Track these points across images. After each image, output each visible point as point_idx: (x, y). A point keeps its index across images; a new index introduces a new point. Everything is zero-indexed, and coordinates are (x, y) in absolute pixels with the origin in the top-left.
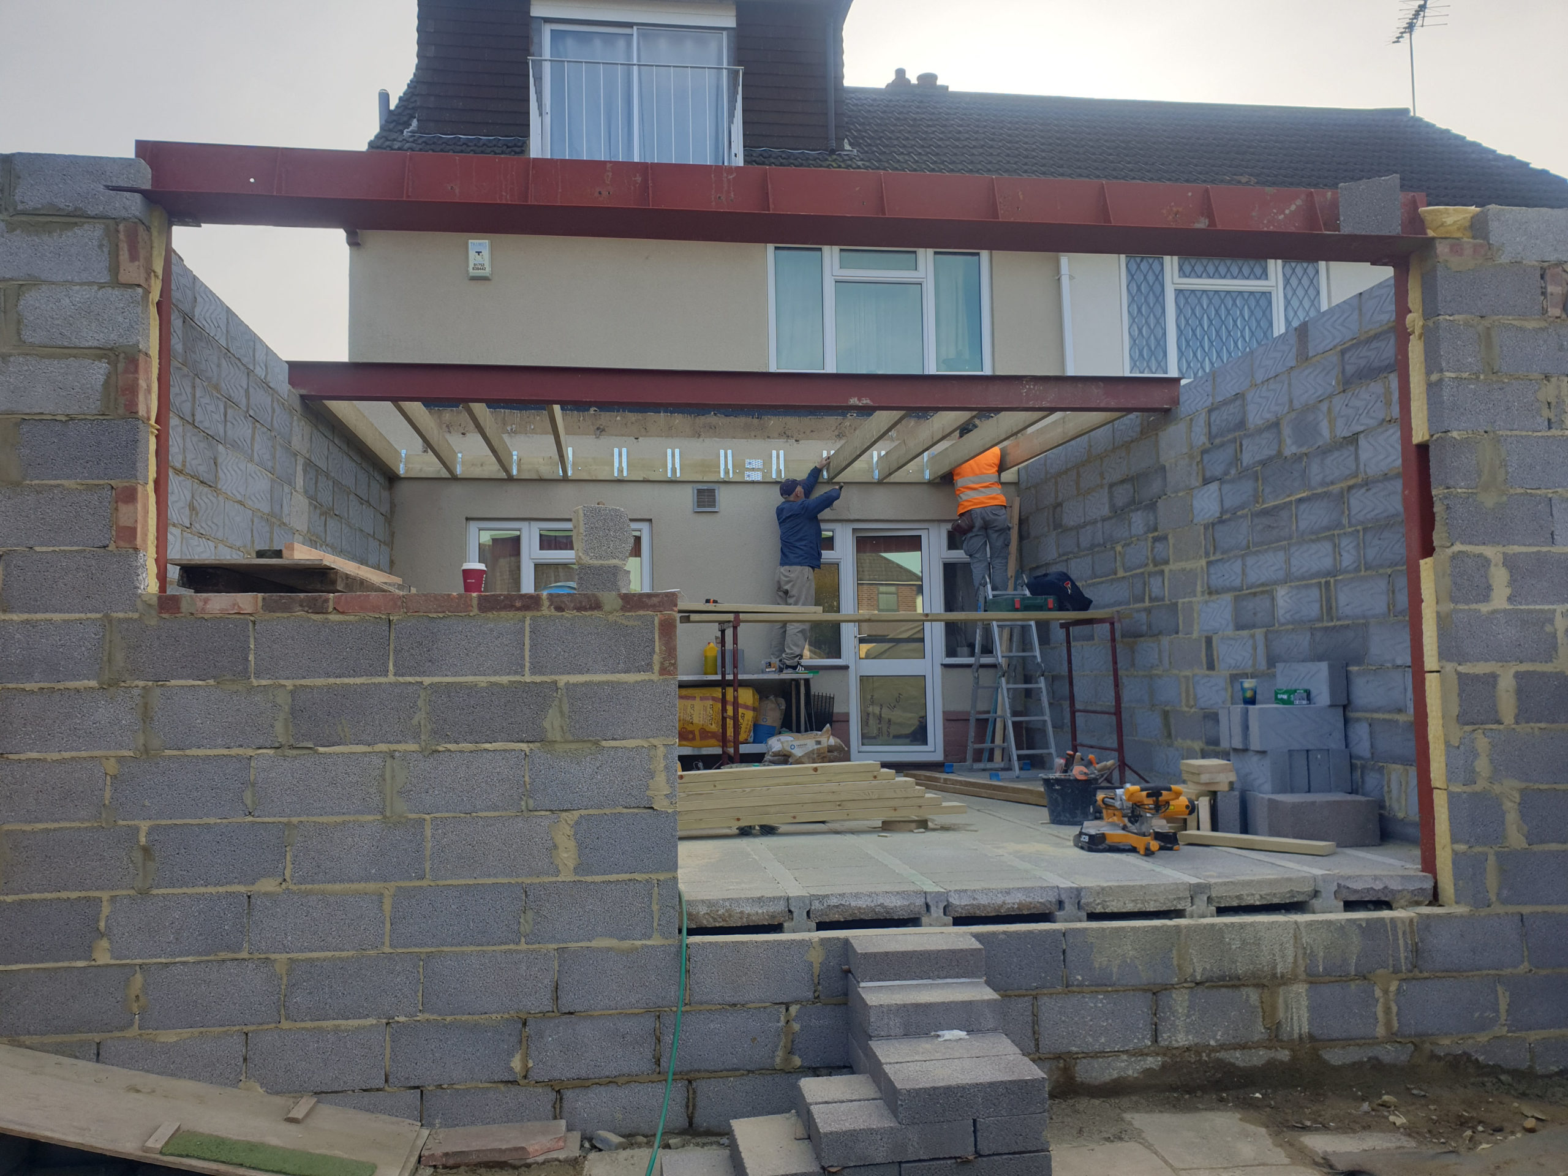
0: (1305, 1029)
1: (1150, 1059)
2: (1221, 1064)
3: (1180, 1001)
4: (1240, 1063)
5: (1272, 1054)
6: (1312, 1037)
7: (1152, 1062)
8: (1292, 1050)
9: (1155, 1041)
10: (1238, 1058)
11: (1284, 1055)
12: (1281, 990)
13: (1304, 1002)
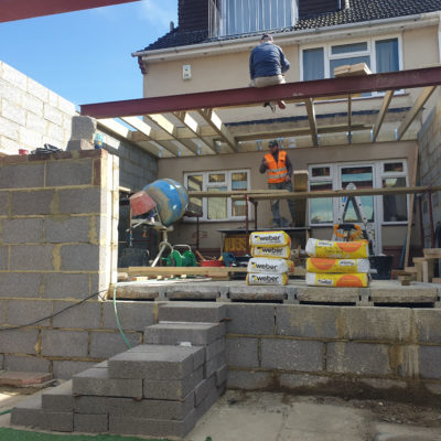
0: (417, 371)
1: (321, 378)
2: (363, 385)
3: (340, 348)
4: (375, 386)
5: (394, 383)
6: (420, 376)
7: (322, 379)
8: (408, 382)
9: (325, 368)
10: (374, 383)
11: (403, 384)
12: (402, 347)
13: (416, 356)
